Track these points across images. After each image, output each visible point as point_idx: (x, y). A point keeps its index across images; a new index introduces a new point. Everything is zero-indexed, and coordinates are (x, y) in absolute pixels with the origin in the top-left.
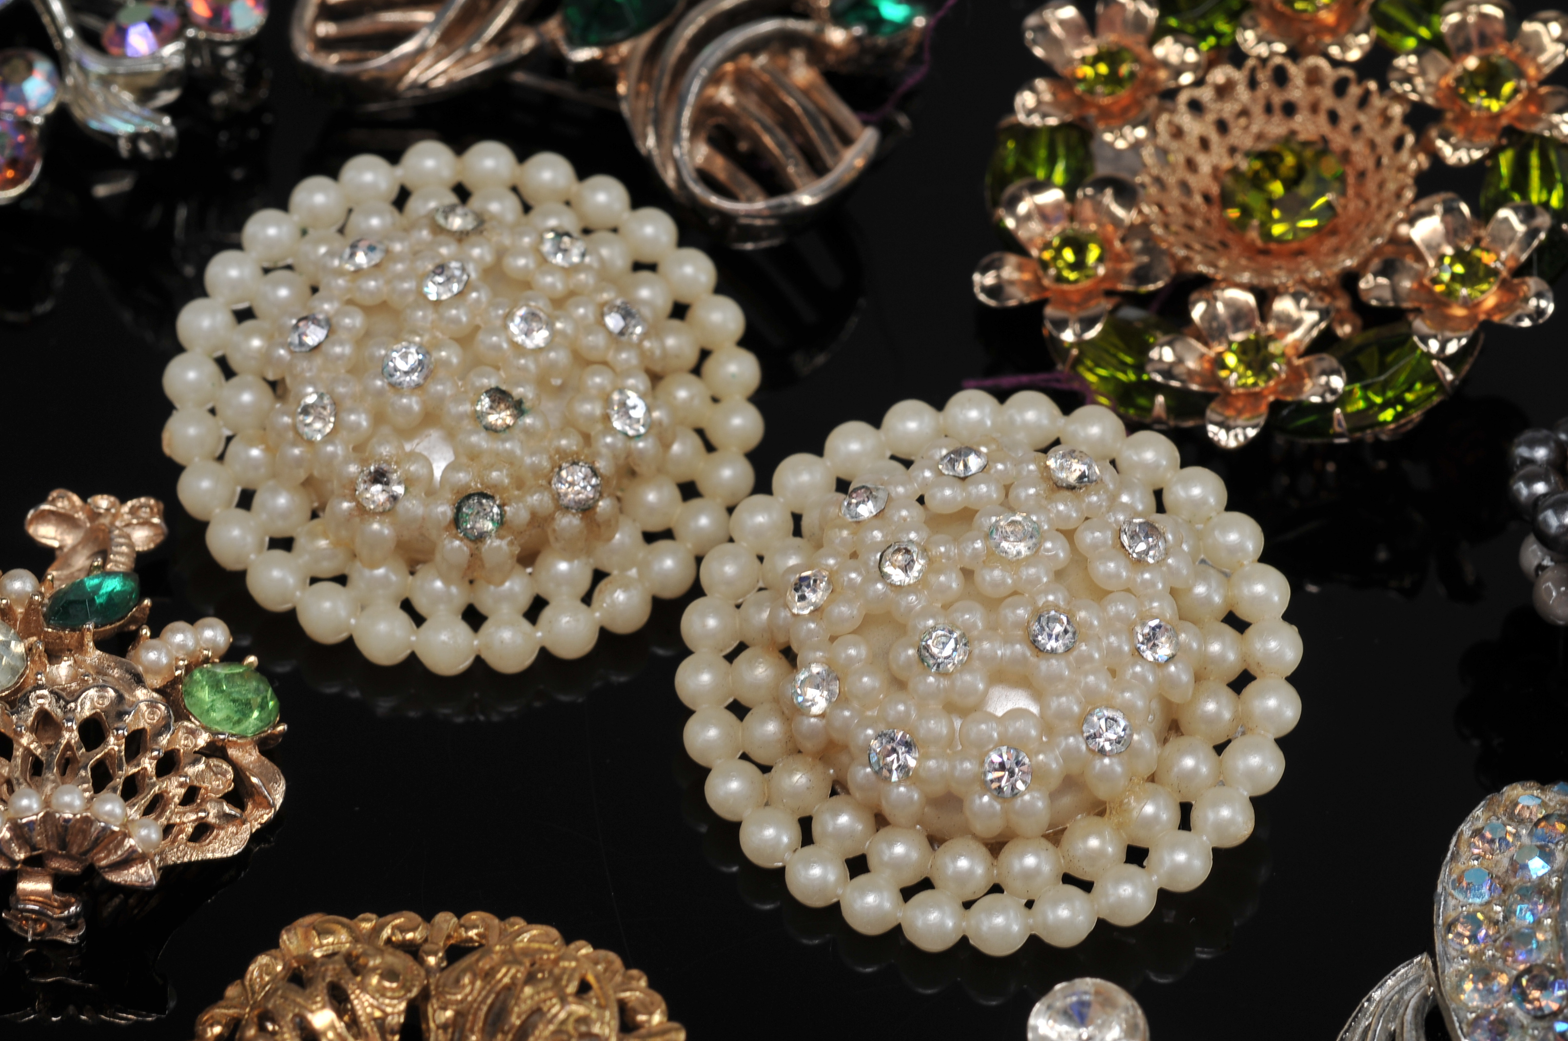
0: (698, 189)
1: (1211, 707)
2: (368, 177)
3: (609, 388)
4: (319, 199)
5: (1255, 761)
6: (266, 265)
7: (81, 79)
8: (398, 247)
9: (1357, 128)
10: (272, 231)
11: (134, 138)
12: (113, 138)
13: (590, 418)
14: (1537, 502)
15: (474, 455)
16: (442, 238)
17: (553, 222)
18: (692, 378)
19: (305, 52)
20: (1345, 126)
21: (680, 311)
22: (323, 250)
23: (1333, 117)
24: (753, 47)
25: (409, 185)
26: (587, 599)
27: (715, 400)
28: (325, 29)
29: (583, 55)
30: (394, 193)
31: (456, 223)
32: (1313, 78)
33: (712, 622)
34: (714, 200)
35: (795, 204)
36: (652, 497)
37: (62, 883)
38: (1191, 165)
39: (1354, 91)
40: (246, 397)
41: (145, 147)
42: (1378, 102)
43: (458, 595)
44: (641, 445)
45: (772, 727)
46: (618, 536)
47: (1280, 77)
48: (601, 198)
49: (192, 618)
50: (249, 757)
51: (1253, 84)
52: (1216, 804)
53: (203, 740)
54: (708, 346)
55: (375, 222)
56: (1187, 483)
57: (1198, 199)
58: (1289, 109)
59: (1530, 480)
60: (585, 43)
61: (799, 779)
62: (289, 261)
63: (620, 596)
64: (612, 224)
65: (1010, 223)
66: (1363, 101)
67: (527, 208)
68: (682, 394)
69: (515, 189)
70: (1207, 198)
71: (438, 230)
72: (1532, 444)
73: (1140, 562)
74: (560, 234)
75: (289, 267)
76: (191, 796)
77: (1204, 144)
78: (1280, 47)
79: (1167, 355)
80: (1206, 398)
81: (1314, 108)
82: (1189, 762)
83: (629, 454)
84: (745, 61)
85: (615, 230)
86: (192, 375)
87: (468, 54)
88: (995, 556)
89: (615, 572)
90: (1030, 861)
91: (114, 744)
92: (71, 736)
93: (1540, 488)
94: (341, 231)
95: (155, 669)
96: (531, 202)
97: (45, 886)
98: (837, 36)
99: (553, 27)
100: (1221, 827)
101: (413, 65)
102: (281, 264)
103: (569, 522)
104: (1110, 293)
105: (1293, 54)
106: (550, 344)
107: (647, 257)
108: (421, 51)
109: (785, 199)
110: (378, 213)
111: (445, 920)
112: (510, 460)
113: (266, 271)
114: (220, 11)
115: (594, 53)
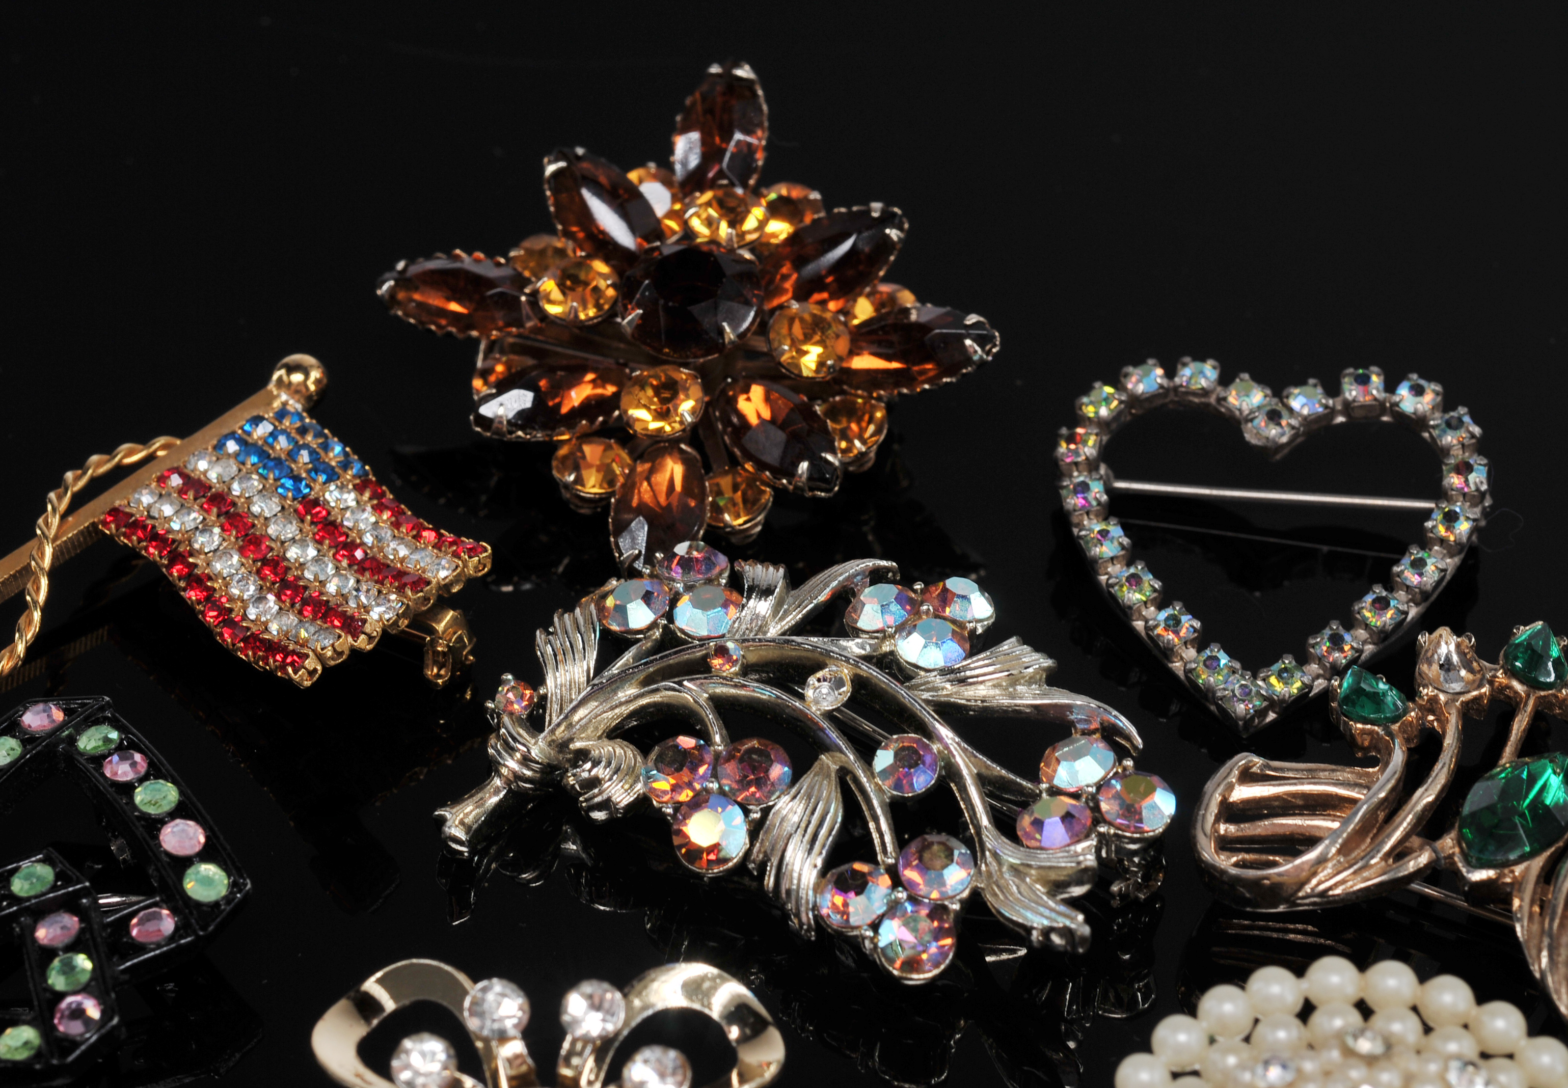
2: (1276, 990)
4: (1228, 1008)
6: (1175, 1069)
7: (994, 866)
8: (1308, 1066)
10: (1182, 1038)
11: (1047, 932)
12: (1028, 930)
16: (1353, 1061)
17: (1453, 1047)
19: (1208, 852)
22: (1232, 1060)
25: (1314, 1000)
28: (1226, 828)
29: (1480, 875)
30: (1298, 1007)
31: (1365, 1045)
41: (1056, 939)
48: (1500, 1024)
55: (1282, 1035)
60: (1481, 863)
62: (1197, 1067)
64: (1508, 1050)
67: (1427, 1030)
69: (1415, 1009)
71: (1348, 1053)
74: (1461, 1058)
75: (1195, 1073)
85: (1510, 1056)
87: (1366, 867)
94: (1247, 1039)
96: (1431, 1024)
99: (1448, 843)
101: (1314, 874)
102: (1188, 1069)
108: (1322, 861)
110: (1286, 1027)
113: (1175, 1076)
114: (1131, 811)
115: (1490, 873)
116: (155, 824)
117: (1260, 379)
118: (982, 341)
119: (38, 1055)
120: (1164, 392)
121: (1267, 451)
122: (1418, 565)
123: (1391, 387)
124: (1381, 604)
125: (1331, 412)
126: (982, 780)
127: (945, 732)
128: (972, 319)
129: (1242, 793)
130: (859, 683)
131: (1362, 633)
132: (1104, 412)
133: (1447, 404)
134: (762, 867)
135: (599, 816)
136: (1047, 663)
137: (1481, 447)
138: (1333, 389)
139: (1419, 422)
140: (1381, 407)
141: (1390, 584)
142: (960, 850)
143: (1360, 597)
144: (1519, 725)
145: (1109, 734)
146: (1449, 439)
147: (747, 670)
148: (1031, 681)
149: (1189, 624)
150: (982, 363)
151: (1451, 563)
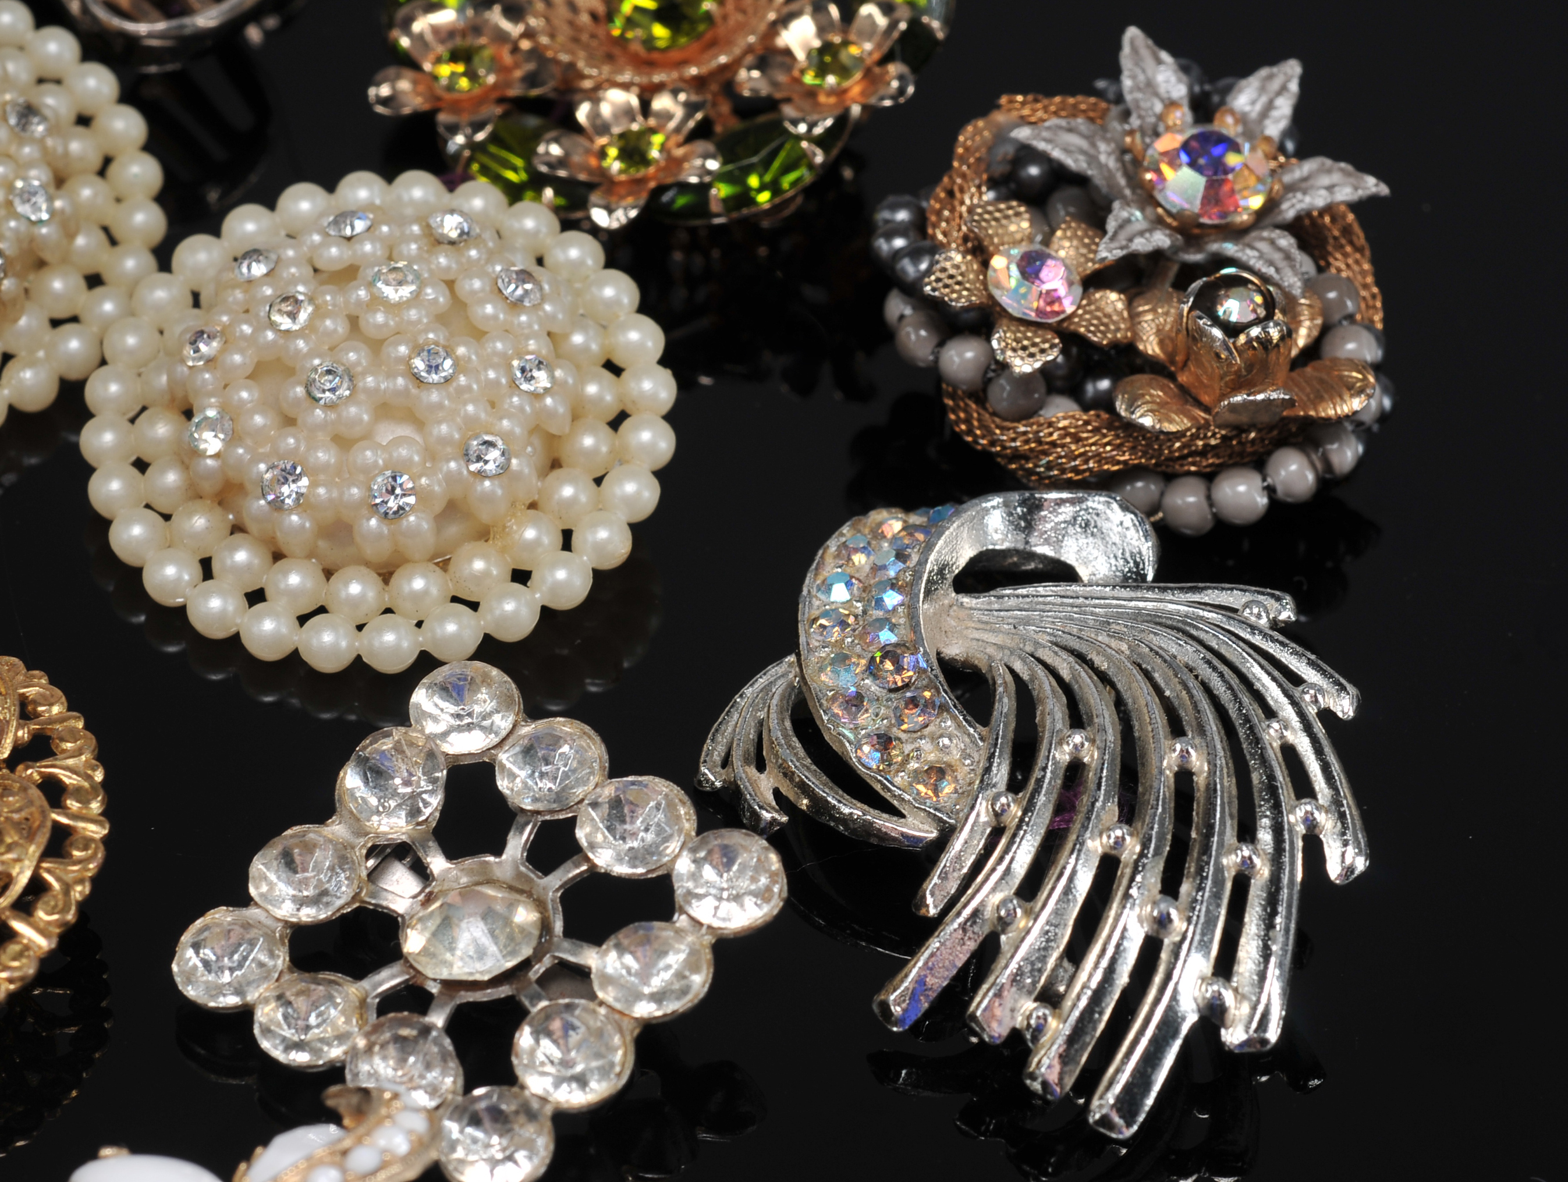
0: (103, 15)
1: (588, 441)
3: (11, 176)
5: (630, 488)
14: (897, 254)
18: (98, 180)
21: (84, 120)
27: (118, 200)
33: (114, 388)
34: (117, 23)
35: (194, 25)
36: (57, 285)
44: (44, 230)
45: (172, 478)
46: (23, 322)
52: (595, 525)
54: (111, 153)
56: (565, 246)
57: (585, 18)
59: (889, 236)
61: (200, 522)
63: (28, 374)
65: (405, 42)
68: (86, 193)
70: (594, 16)
72: (895, 208)
73: (517, 305)
79: (555, 150)
80: (591, 186)
82: (568, 491)
83: (32, 240)
88: (378, 301)
89: (23, 354)
90: (418, 584)
93: (899, 243)
100: (599, 548)
104: (501, 100)
107: (50, 72)
109: (187, 21)
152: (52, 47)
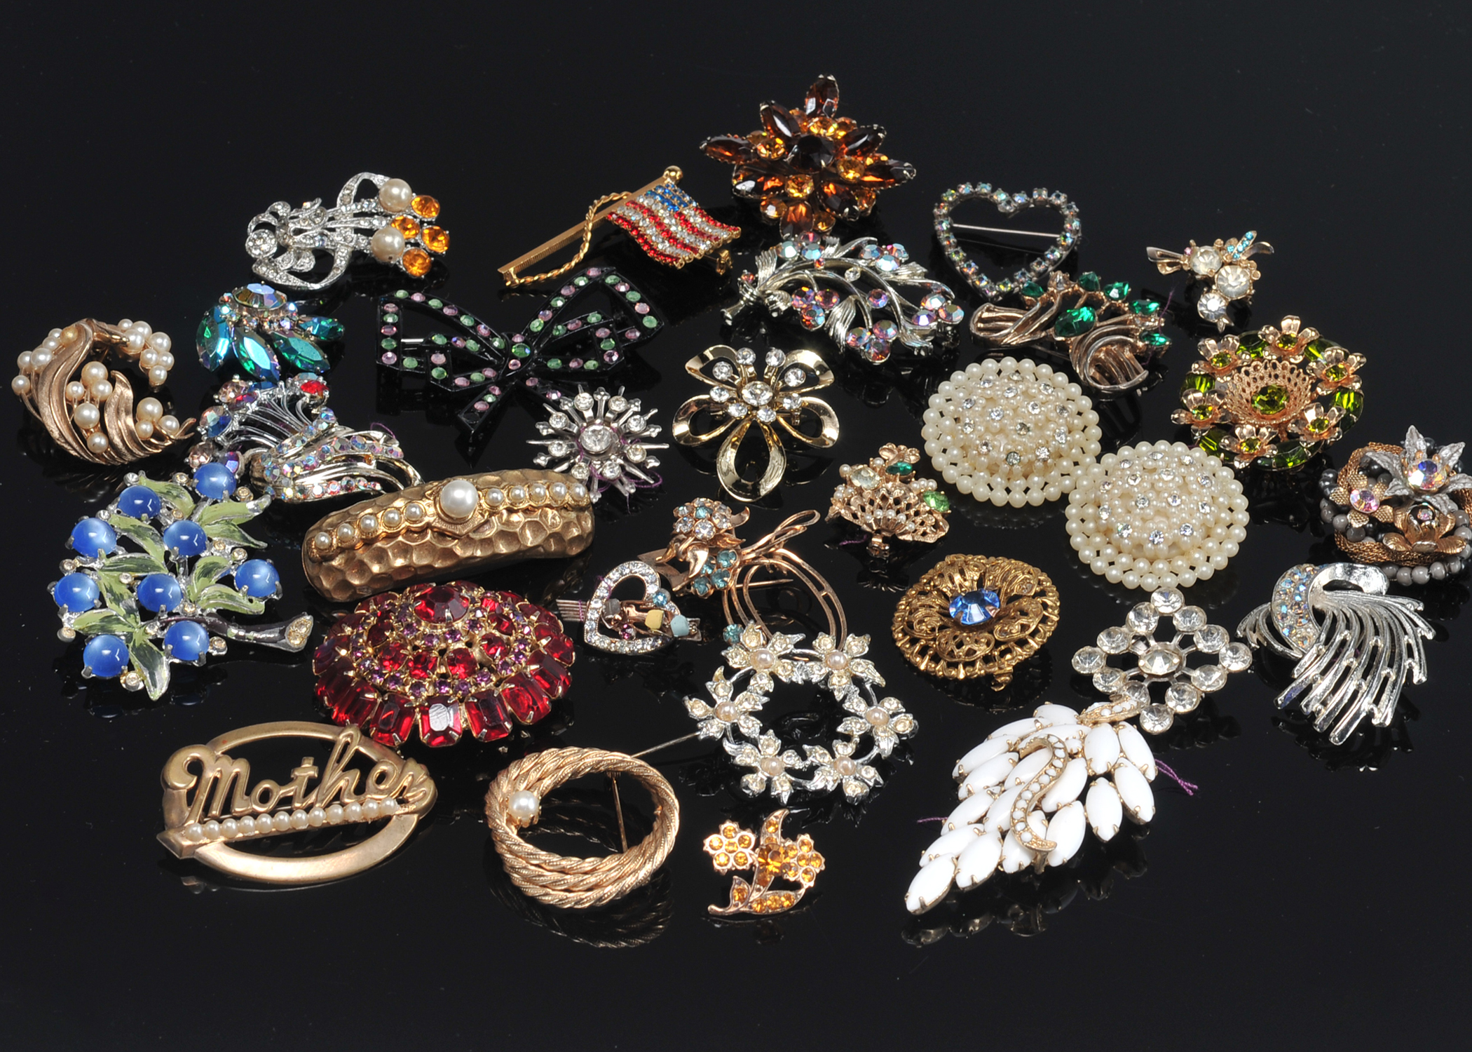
0: (1091, 381)
1: (1219, 531)
2: (990, 365)
3: (1055, 428)
4: (975, 370)
5: (1230, 546)
6: (957, 386)
7: (904, 329)
8: (997, 383)
9: (1296, 384)
10: (959, 377)
11: (920, 348)
12: (913, 348)
13: (1049, 436)
14: (1326, 487)
15: (1014, 441)
16: (1011, 382)
17: (1044, 382)
18: (1082, 432)
19: (973, 330)
20: (1293, 383)
21: (1080, 414)
22: (975, 382)
23: (1289, 380)
24: (1111, 343)
25: (1002, 368)
26: (1042, 489)
27: (1087, 440)
28: (981, 325)
29: (1059, 339)
30: (998, 370)
31: (1015, 379)
32: (1284, 368)
33: (1078, 496)
34: (1095, 384)
35: (1119, 388)
36: (1065, 463)
37: (885, 540)
38: (1244, 391)
39: (1296, 372)
40: (948, 423)
41: (923, 353)
42: (1302, 375)
43: (1005, 483)
44: (1063, 446)
45: (1091, 525)
46: (1053, 472)
47: (1274, 366)
48: (1060, 379)
49: (928, 478)
50: (940, 518)
51: (1266, 368)
52: (1217, 556)
53: (928, 509)
54: (1087, 425)
55: (991, 377)
56: (1222, 471)
57: (1245, 401)
58: (1276, 377)
59: (1324, 481)
60: (1061, 336)
61: (1098, 539)
62: (964, 386)
63: (1052, 490)
64: (1062, 385)
65: (1185, 401)
66: (1298, 375)
67: (1037, 379)
68: (1077, 436)
69: (1034, 372)
70: (1247, 401)
71: (1009, 379)
72: (1329, 473)
73: (1203, 486)
74: (1046, 385)
75: (963, 388)
76: (922, 524)
77: (1249, 384)
78: (1274, 357)
79: (1227, 442)
80: (1236, 454)
81: (1284, 377)
82: (1210, 545)
83: (1059, 448)
84: (1109, 347)
85: (1063, 387)
86: (932, 415)
87: (1023, 336)
88: (1161, 479)
89: (1051, 482)
90: (1161, 566)
91: (903, 505)
92: (891, 501)
93: (1327, 483)
94: (981, 377)
95: (916, 489)
97: (880, 541)
98: (1140, 344)
99: (1051, 331)
100: (1217, 562)
101: (1005, 337)
103: (1039, 464)
104: (1212, 424)
105: (1280, 360)
106: (1040, 413)
107: (1072, 397)
108: (1009, 333)
109: (1116, 386)
110: (992, 375)
111: (992, 559)
112: (1024, 444)
113: (957, 388)
114: (949, 315)
115: (1063, 339)
116: (633, 304)
117: (1005, 190)
118: (910, 172)
119: (598, 368)
120: (972, 193)
121: (1006, 214)
122: (1053, 252)
123: (1049, 195)
124: (1039, 264)
125: (1029, 203)
126: (902, 306)
127: (890, 289)
128: (906, 164)
129: (986, 315)
130: (863, 273)
131: (1033, 273)
132: (951, 199)
133: (1069, 200)
134: (829, 330)
135: (775, 315)
136: (925, 270)
137: (1078, 215)
138: (1030, 195)
139: (1058, 208)
140: (1046, 202)
141: (1044, 258)
142: (893, 325)
143: (1033, 261)
144: (1081, 301)
145: (944, 293)
146: (1067, 212)
147: (826, 268)
148: (919, 275)
149: (974, 267)
150: (909, 180)
151: (1065, 253)
152: (1073, 390)
